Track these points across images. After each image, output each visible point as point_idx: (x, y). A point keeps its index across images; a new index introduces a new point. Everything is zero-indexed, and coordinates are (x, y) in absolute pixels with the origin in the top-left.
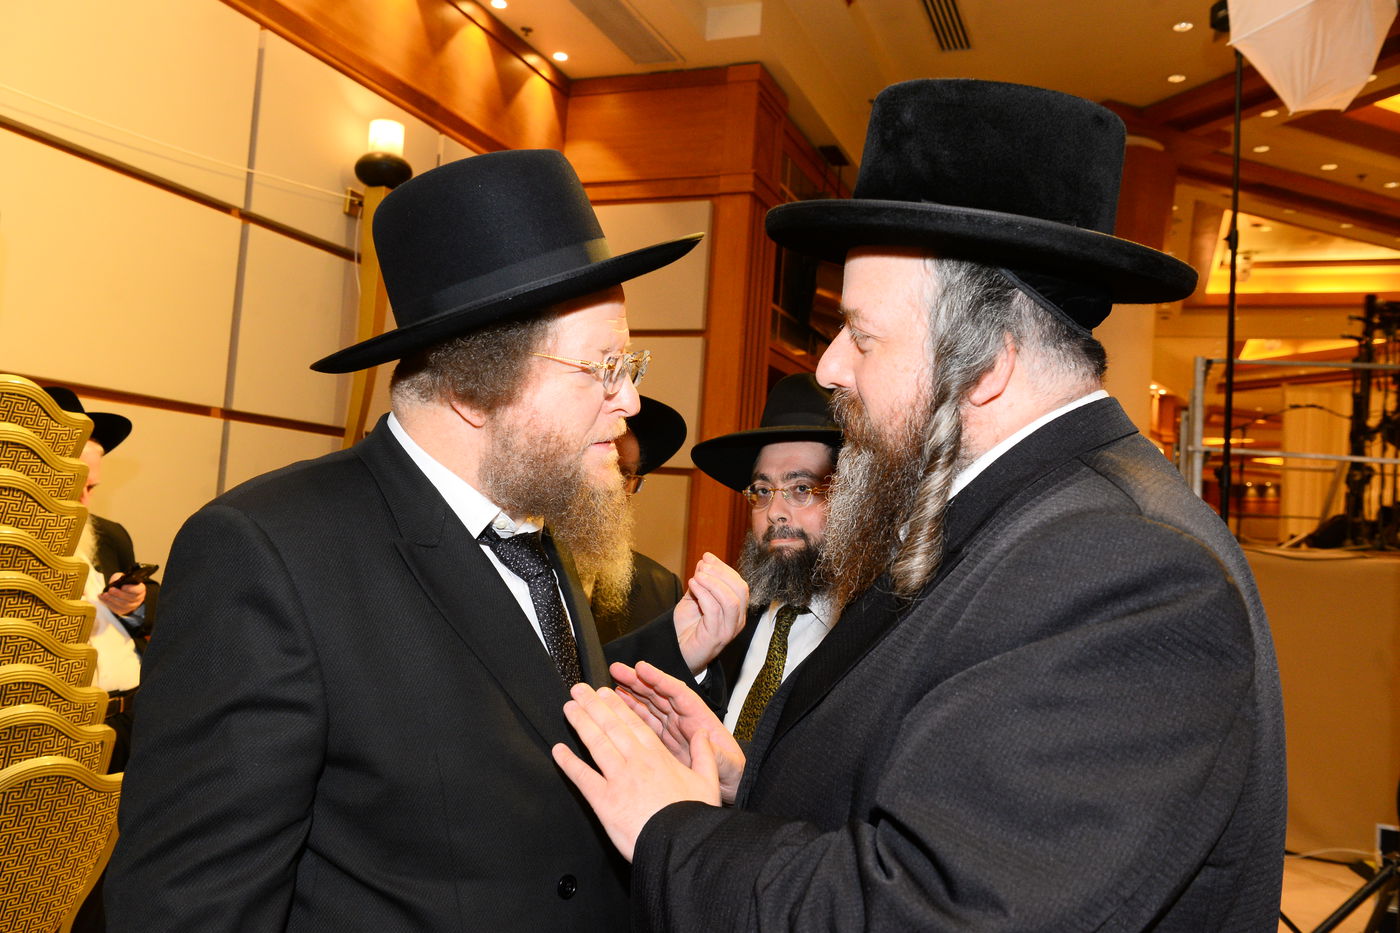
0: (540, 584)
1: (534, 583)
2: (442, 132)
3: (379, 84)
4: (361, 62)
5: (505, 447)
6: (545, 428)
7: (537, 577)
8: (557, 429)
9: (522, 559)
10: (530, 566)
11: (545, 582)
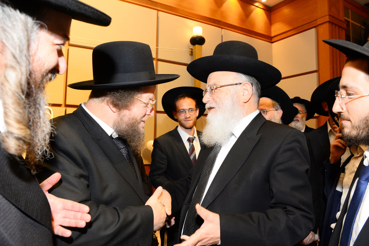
0: (124, 150)
1: (122, 150)
2: (222, 28)
3: (200, 19)
4: (193, 14)
5: (121, 119)
6: (132, 116)
7: (123, 148)
8: (136, 116)
9: (119, 144)
10: (121, 146)
11: (125, 150)
